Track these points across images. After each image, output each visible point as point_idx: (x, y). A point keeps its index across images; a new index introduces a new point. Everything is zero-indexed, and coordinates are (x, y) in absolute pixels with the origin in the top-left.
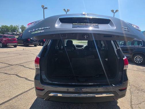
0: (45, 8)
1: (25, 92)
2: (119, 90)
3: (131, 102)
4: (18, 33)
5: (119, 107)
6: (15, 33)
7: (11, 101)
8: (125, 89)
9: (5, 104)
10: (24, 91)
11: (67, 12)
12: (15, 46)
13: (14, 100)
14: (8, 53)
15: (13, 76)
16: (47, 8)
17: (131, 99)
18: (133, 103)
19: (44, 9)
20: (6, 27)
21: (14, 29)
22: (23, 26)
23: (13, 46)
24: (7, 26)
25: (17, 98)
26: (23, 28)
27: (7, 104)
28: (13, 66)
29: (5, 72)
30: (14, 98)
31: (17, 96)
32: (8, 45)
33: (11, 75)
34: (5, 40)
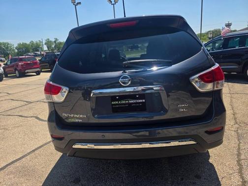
0: (78, 3)
1: (46, 144)
2: (207, 132)
3: (239, 155)
4: (42, 53)
5: (212, 165)
6: (39, 53)
7: (24, 159)
8: (221, 130)
9: (16, 163)
10: (45, 142)
11: (114, 4)
12: (38, 73)
13: (28, 157)
14: (27, 85)
15: (31, 119)
16: (80, 3)
17: (239, 149)
18: (242, 157)
19: (75, 5)
20: (24, 45)
21: (36, 48)
22: (48, 39)
23: (35, 74)
24: (26, 44)
25: (33, 154)
26: (48, 43)
27: (17, 164)
28: (32, 104)
29: (20, 114)
30: (29, 154)
31: (34, 151)
32: (28, 73)
33: (28, 118)
34: (22, 65)
